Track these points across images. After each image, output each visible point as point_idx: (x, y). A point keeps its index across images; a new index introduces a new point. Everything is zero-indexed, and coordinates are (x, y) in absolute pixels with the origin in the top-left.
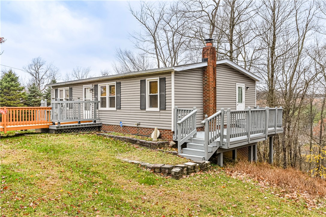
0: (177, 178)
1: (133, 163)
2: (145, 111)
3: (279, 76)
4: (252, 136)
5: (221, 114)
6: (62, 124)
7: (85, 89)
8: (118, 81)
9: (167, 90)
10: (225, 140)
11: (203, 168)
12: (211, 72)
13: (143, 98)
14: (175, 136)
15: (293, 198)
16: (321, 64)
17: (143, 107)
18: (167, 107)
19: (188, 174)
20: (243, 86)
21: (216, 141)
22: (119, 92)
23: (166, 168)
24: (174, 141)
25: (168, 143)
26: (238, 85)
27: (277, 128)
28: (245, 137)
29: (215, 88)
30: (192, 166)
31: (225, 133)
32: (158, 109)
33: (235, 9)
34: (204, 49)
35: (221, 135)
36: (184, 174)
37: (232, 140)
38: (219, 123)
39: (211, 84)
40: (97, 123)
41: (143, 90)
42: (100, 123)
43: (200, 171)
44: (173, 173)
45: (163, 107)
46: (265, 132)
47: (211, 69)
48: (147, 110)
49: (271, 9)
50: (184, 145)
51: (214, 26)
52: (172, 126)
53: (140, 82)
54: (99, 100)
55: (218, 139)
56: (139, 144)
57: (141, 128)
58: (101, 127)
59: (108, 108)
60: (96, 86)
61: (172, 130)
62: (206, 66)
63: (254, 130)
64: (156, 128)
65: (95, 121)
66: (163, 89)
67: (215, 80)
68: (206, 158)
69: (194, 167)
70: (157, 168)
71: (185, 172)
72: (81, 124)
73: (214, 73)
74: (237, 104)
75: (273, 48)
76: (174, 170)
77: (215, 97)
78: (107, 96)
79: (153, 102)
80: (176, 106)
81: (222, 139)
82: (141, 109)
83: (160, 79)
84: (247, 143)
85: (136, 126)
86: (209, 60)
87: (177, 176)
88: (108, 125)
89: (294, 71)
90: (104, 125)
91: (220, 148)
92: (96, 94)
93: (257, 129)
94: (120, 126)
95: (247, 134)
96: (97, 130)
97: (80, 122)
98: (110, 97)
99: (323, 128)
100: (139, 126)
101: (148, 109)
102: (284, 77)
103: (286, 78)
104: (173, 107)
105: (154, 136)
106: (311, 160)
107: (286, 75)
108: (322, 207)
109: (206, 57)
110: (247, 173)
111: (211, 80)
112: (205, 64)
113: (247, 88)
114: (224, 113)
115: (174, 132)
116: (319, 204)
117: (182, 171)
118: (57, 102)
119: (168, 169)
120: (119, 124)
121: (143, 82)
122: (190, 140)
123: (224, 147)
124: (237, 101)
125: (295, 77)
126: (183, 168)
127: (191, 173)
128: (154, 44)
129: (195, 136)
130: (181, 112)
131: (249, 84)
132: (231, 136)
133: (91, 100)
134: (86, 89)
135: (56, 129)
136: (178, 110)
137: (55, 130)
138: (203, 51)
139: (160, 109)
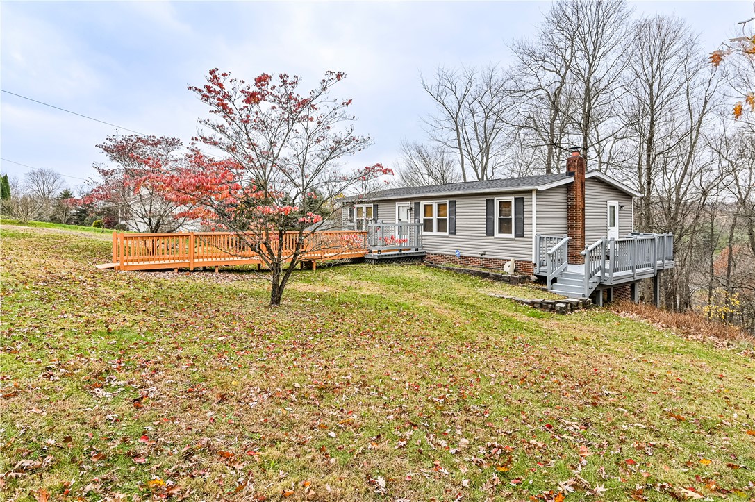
0: (563, 313)
1: (503, 298)
2: (492, 238)
3: (658, 180)
4: (638, 271)
5: (602, 243)
6: (384, 251)
7: (399, 207)
8: (452, 199)
9: (525, 213)
10: (607, 275)
11: (586, 305)
12: (579, 190)
13: (489, 221)
14: (538, 269)
15: (698, 339)
16: (730, 159)
17: (490, 232)
18: (525, 233)
19: (572, 310)
20: (616, 204)
21: (596, 275)
22: (453, 212)
23: (548, 303)
24: (535, 275)
25: (529, 278)
26: (610, 203)
27: (666, 262)
28: (630, 272)
29: (583, 209)
30: (575, 302)
31: (607, 266)
32: (512, 236)
33: (591, 85)
34: (569, 160)
35: (601, 269)
36: (568, 310)
37: (616, 274)
38: (599, 253)
39: (579, 204)
40: (419, 251)
41: (489, 212)
42: (423, 251)
43: (583, 308)
44: (558, 309)
45: (520, 233)
46: (653, 266)
47: (579, 186)
48: (495, 236)
49: (647, 81)
50: (554, 281)
51: (557, 110)
52: (533, 256)
53: (485, 202)
54: (422, 221)
55: (599, 274)
56: (493, 278)
57: (485, 258)
58: (424, 256)
59: (435, 232)
60: (417, 205)
61: (534, 262)
62: (573, 182)
63: (640, 263)
64: (512, 259)
65: (417, 249)
66: (520, 212)
67: (583, 198)
68: (586, 295)
69: (578, 303)
70: (537, 303)
71: (569, 308)
72: (403, 252)
73: (583, 191)
74: (609, 228)
75: (650, 141)
76: (559, 305)
77: (584, 220)
78: (435, 217)
79: (505, 225)
80: (539, 233)
81: (603, 273)
82: (487, 235)
83: (515, 199)
84: (632, 279)
85: (479, 256)
86: (576, 174)
87: (562, 312)
88: (436, 254)
89: (684, 174)
90: (429, 254)
91: (601, 285)
92: (417, 214)
93: (644, 263)
94: (454, 256)
95: (632, 268)
96: (420, 260)
97: (401, 250)
98: (439, 220)
99: (732, 263)
100: (483, 256)
101: (497, 235)
102: (666, 182)
103: (670, 183)
104: (534, 233)
105: (508, 269)
106: (712, 314)
107: (669, 179)
108: (733, 348)
109: (572, 170)
110: (637, 314)
111: (579, 199)
112: (571, 180)
113: (622, 206)
114: (606, 243)
115: (535, 264)
116: (730, 346)
117: (566, 306)
118: (377, 225)
119: (552, 303)
120: (454, 254)
121: (490, 203)
122: (560, 274)
123: (605, 283)
124: (609, 225)
125: (685, 181)
126: (567, 303)
127: (575, 309)
128: (456, 132)
129: (565, 270)
130: (545, 239)
131: (624, 202)
132: (615, 270)
133: (409, 222)
134: (401, 208)
135: (377, 258)
136: (541, 237)
137: (375, 259)
138: (568, 162)
139: (516, 236)
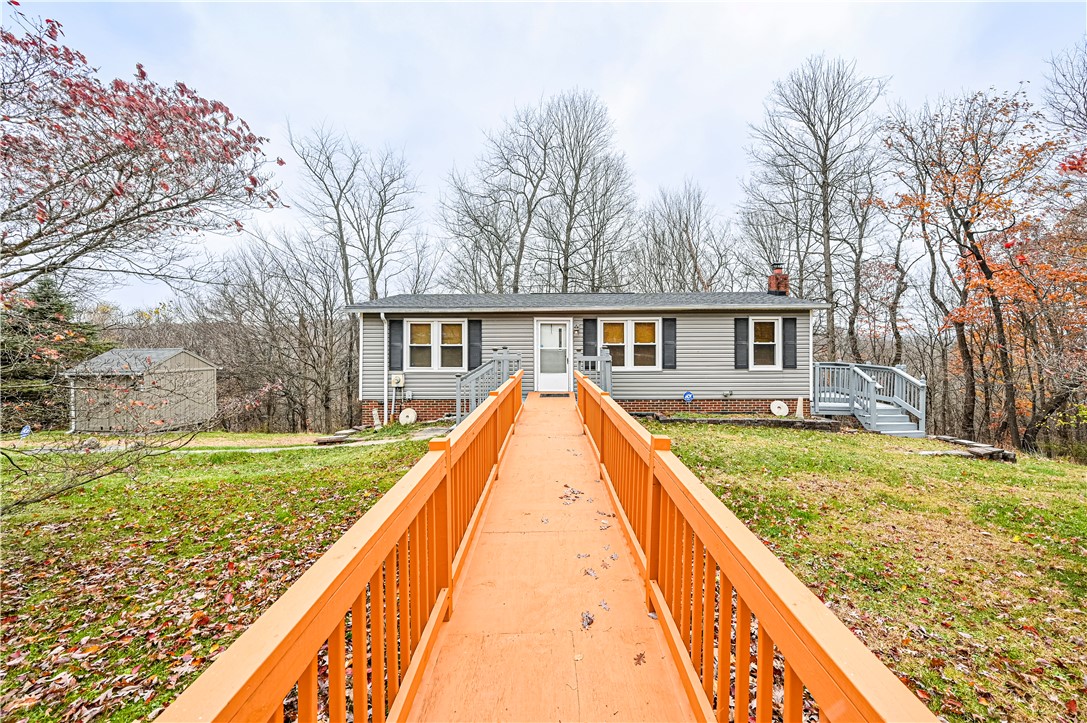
2: (745, 371)
7: (542, 325)
8: (667, 316)
9: (799, 338)
13: (741, 349)
17: (741, 364)
18: (798, 363)
22: (671, 336)
32: (778, 367)
41: (740, 336)
45: (790, 363)
52: (811, 392)
53: (732, 322)
57: (732, 400)
59: (630, 367)
60: (590, 321)
61: (811, 400)
66: (790, 336)
78: (629, 343)
79: (764, 354)
82: (737, 367)
83: (783, 320)
85: (721, 397)
88: (632, 400)
92: (589, 338)
94: (675, 400)
100: (729, 397)
101: (753, 367)
104: (811, 363)
105: (779, 410)
120: (673, 397)
121: (741, 322)
139: (784, 367)
